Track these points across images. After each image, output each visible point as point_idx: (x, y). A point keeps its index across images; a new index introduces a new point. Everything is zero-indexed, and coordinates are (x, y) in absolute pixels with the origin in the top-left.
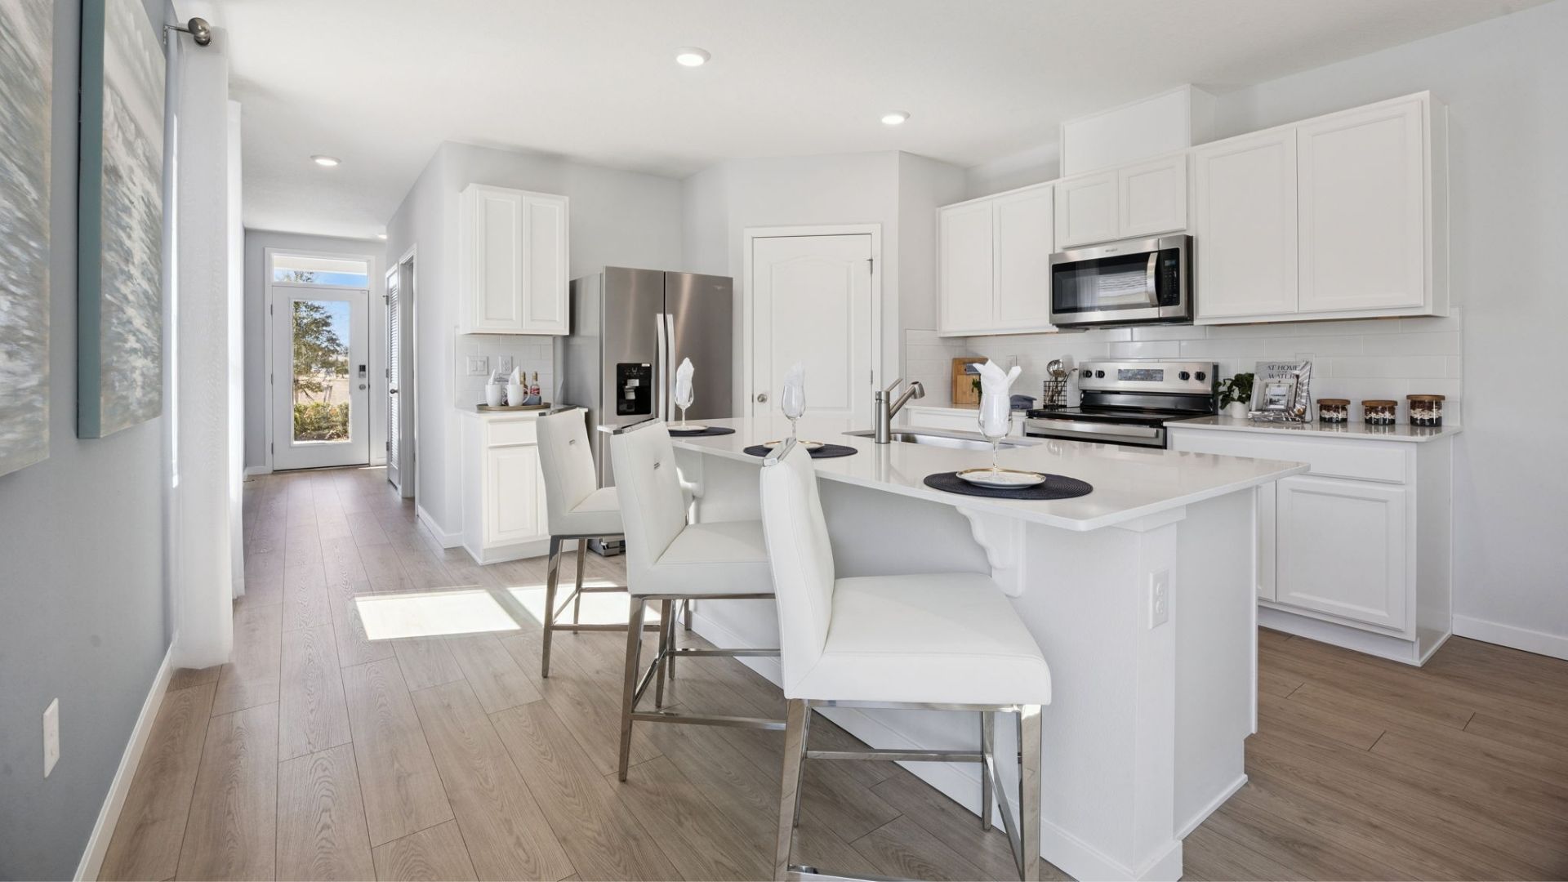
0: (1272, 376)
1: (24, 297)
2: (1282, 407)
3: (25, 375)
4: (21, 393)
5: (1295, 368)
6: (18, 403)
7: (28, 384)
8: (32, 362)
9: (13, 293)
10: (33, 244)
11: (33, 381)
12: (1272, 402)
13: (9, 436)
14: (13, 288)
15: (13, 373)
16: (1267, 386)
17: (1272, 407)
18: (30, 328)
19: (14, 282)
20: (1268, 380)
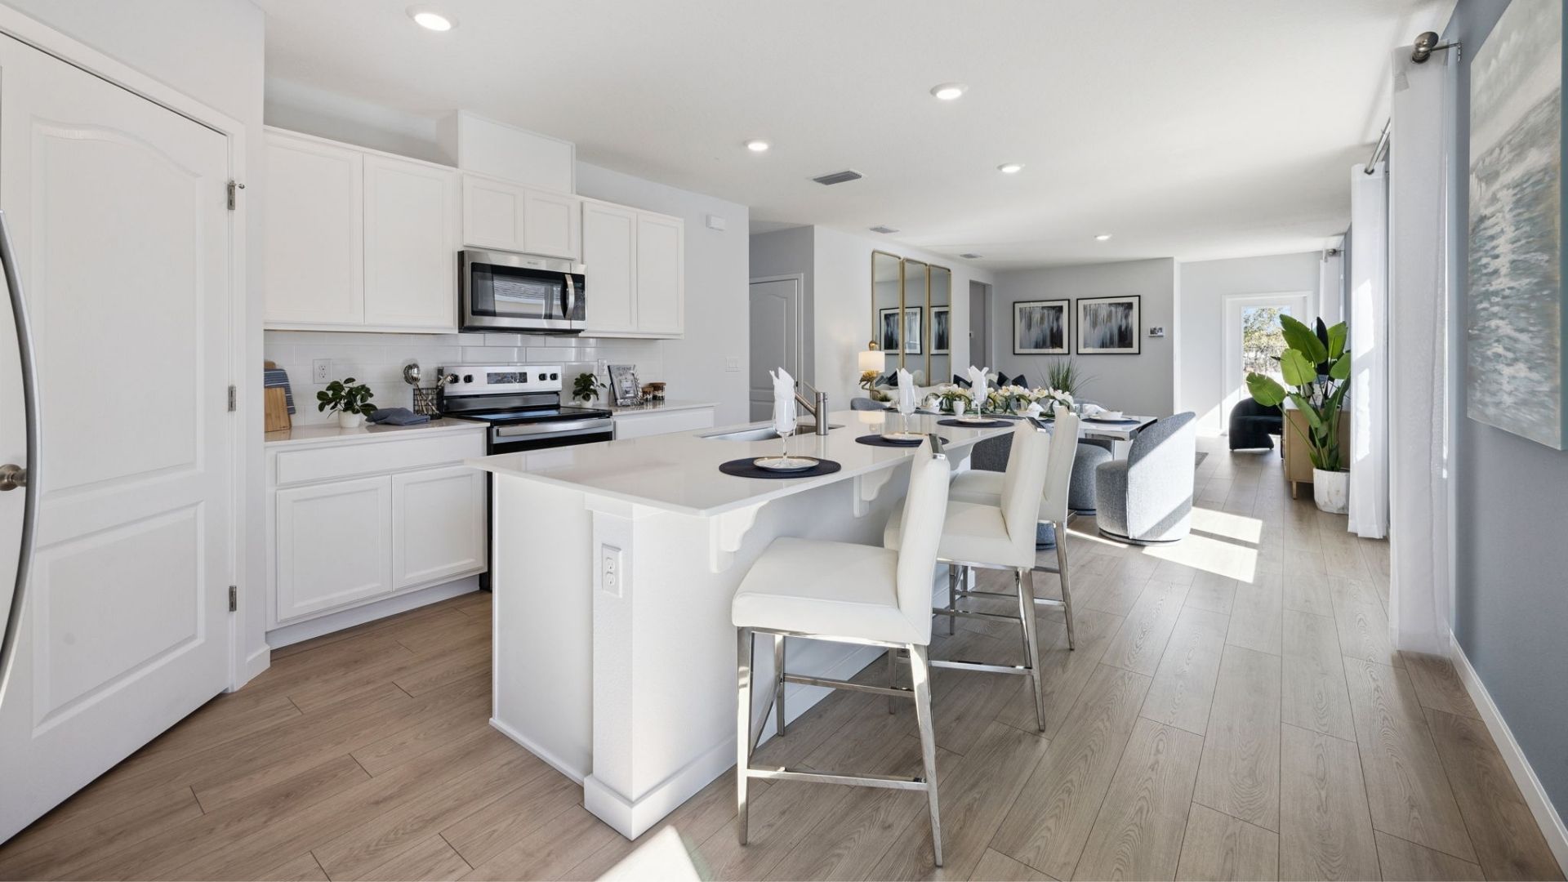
0: (621, 375)
1: (1539, 331)
2: (632, 395)
3: (1539, 382)
4: (1537, 393)
5: (630, 369)
6: (1535, 400)
7: (1541, 389)
8: (1545, 374)
9: (1531, 332)
10: (1545, 293)
11: (1545, 388)
12: (627, 392)
13: (1528, 417)
14: (1531, 329)
15: (1532, 380)
16: (621, 382)
17: (628, 395)
18: (1542, 352)
19: (1531, 325)
20: (621, 378)
